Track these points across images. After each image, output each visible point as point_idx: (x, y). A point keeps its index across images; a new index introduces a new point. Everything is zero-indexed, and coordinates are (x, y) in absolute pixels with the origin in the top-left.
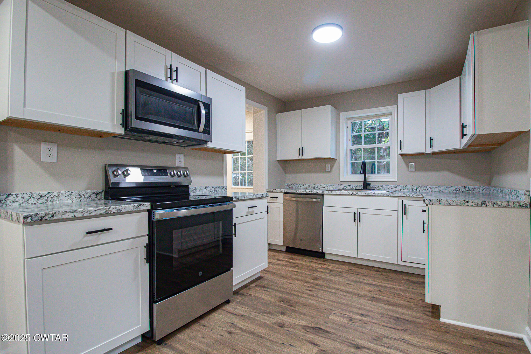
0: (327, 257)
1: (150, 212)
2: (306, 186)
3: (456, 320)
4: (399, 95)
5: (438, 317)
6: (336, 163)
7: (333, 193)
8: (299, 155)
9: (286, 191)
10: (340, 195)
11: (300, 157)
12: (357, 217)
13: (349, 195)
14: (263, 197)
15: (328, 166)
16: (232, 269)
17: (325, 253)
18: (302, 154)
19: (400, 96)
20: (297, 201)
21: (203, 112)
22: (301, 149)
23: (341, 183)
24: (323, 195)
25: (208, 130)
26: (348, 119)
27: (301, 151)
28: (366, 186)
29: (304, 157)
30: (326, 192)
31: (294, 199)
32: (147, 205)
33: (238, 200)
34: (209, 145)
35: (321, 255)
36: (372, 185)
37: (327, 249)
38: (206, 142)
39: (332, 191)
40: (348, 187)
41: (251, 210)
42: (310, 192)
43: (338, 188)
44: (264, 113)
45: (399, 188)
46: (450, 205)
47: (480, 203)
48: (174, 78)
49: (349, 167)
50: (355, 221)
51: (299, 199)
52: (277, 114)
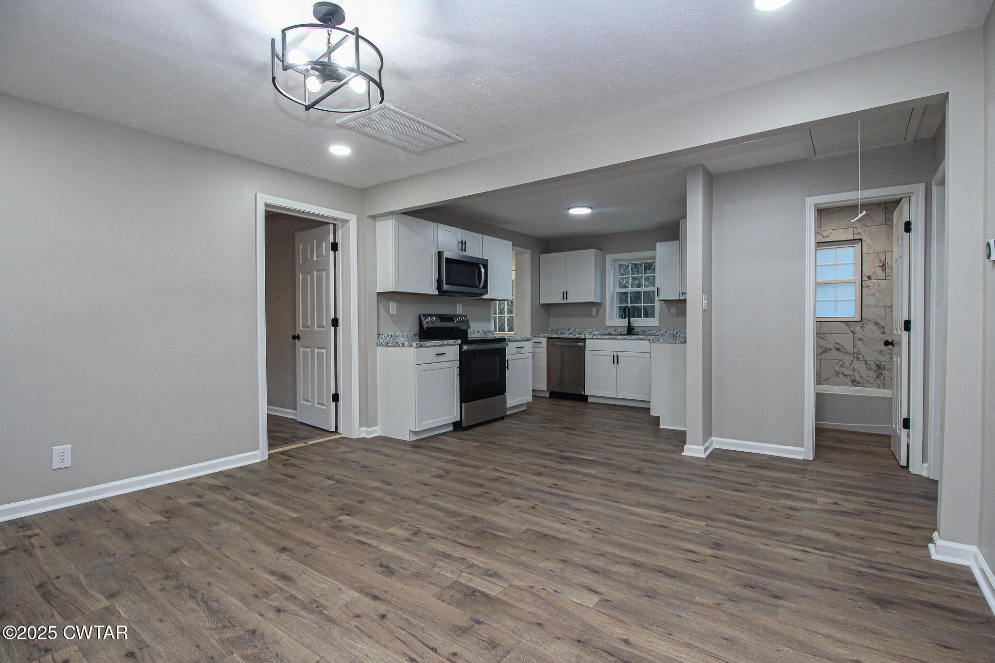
0: (590, 400)
1: (461, 346)
2: (570, 331)
3: (669, 426)
4: (657, 243)
5: (659, 425)
6: (602, 308)
7: (594, 337)
8: (563, 299)
9: (550, 336)
10: (601, 339)
11: (564, 301)
12: (616, 360)
13: (609, 339)
14: (528, 340)
15: (594, 310)
16: (505, 394)
17: (587, 396)
18: (567, 298)
19: (658, 245)
20: (561, 346)
21: (483, 270)
22: (565, 293)
23: (607, 328)
24: (585, 339)
25: (485, 286)
26: (615, 260)
27: (565, 295)
28: (631, 331)
29: (568, 301)
30: (588, 337)
31: (558, 343)
32: (459, 341)
33: (510, 341)
34: (485, 297)
35: (584, 398)
36: (636, 330)
37: (588, 391)
38: (483, 295)
39: (594, 335)
40: (614, 332)
41: (519, 349)
42: (573, 337)
43: (604, 333)
44: (527, 255)
45: (662, 332)
46: (665, 343)
47: (683, 341)
48: (464, 249)
49: (616, 312)
50: (613, 363)
51: (562, 344)
52: (541, 255)
